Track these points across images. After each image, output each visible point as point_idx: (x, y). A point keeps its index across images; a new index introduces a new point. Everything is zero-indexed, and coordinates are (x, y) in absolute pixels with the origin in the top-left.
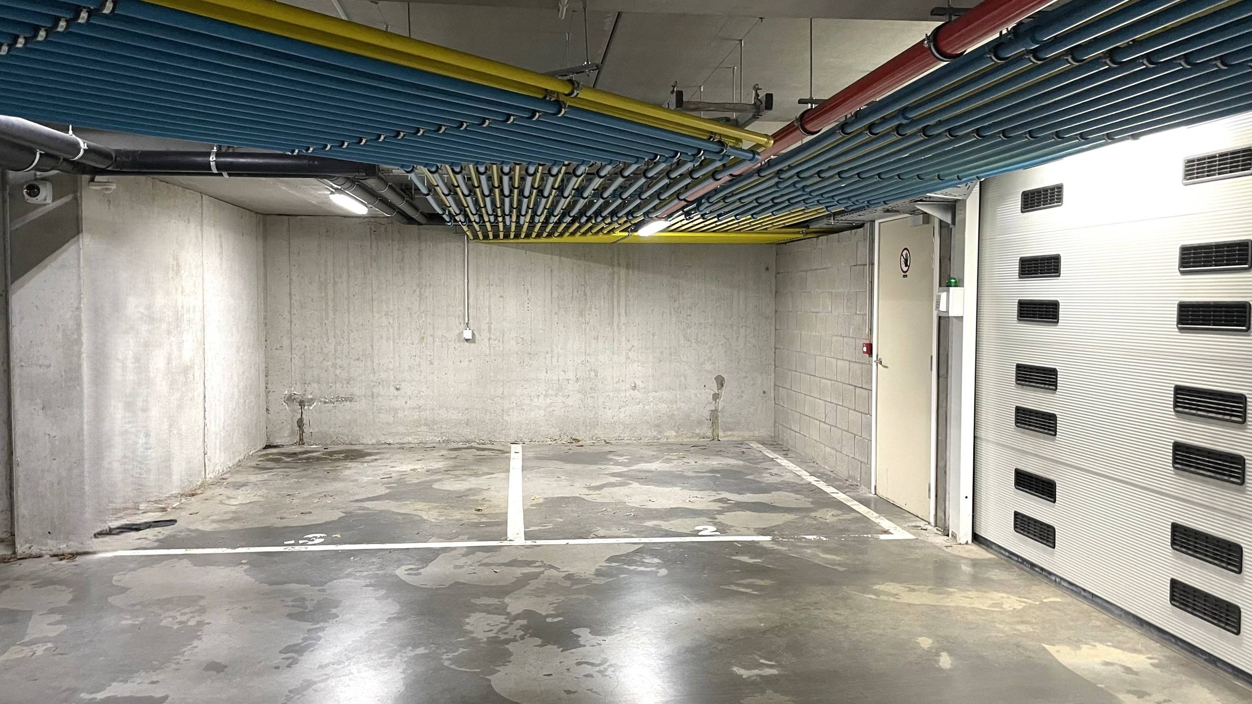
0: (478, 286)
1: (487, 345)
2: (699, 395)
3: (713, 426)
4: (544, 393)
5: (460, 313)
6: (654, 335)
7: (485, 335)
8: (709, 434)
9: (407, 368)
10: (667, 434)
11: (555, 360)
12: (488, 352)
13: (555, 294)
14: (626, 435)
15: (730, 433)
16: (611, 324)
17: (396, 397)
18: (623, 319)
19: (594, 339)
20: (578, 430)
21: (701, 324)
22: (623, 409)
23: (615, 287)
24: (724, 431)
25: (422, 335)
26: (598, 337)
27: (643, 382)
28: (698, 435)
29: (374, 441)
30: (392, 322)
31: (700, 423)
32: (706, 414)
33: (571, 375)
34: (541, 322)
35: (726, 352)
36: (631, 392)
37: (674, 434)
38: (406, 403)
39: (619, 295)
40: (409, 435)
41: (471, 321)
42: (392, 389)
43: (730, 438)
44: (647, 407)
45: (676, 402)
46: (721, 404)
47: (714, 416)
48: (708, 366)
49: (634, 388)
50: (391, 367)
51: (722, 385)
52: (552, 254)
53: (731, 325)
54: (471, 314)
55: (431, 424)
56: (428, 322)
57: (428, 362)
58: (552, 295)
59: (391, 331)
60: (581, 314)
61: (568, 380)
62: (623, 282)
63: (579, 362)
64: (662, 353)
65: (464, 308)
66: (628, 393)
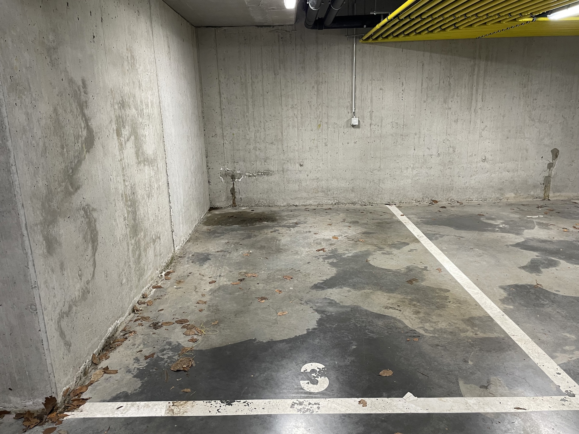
0: (363, 80)
1: (369, 129)
2: (536, 164)
3: (545, 189)
4: (412, 166)
5: (349, 105)
6: (504, 116)
7: (367, 121)
8: (542, 195)
9: (308, 148)
10: (508, 195)
11: (422, 139)
12: (369, 135)
13: (425, 85)
14: (474, 197)
15: (559, 194)
16: (469, 109)
17: (300, 171)
18: (480, 104)
19: (455, 121)
20: (437, 194)
21: (544, 106)
22: (474, 177)
23: (475, 77)
24: (554, 193)
25: (319, 123)
26: (457, 120)
27: (491, 155)
28: (533, 196)
29: (285, 204)
30: (296, 113)
31: (535, 187)
32: (541, 179)
33: (434, 152)
34: (412, 109)
35: (562, 129)
36: (482, 164)
37: (513, 195)
38: (308, 175)
39: (478, 84)
40: (310, 199)
41: (357, 110)
42: (298, 165)
43: (558, 198)
44: (493, 175)
45: (517, 171)
46: (554, 171)
47: (547, 180)
48: (547, 141)
49: (484, 160)
50: (296, 148)
51: (557, 157)
52: (424, 51)
53: (570, 106)
54: (357, 105)
55: (326, 191)
56: (324, 112)
57: (324, 144)
58: (422, 86)
59: (296, 120)
60: (445, 102)
61: (431, 155)
62: (482, 72)
63: (442, 140)
64: (510, 131)
65: (352, 100)
66: (479, 165)
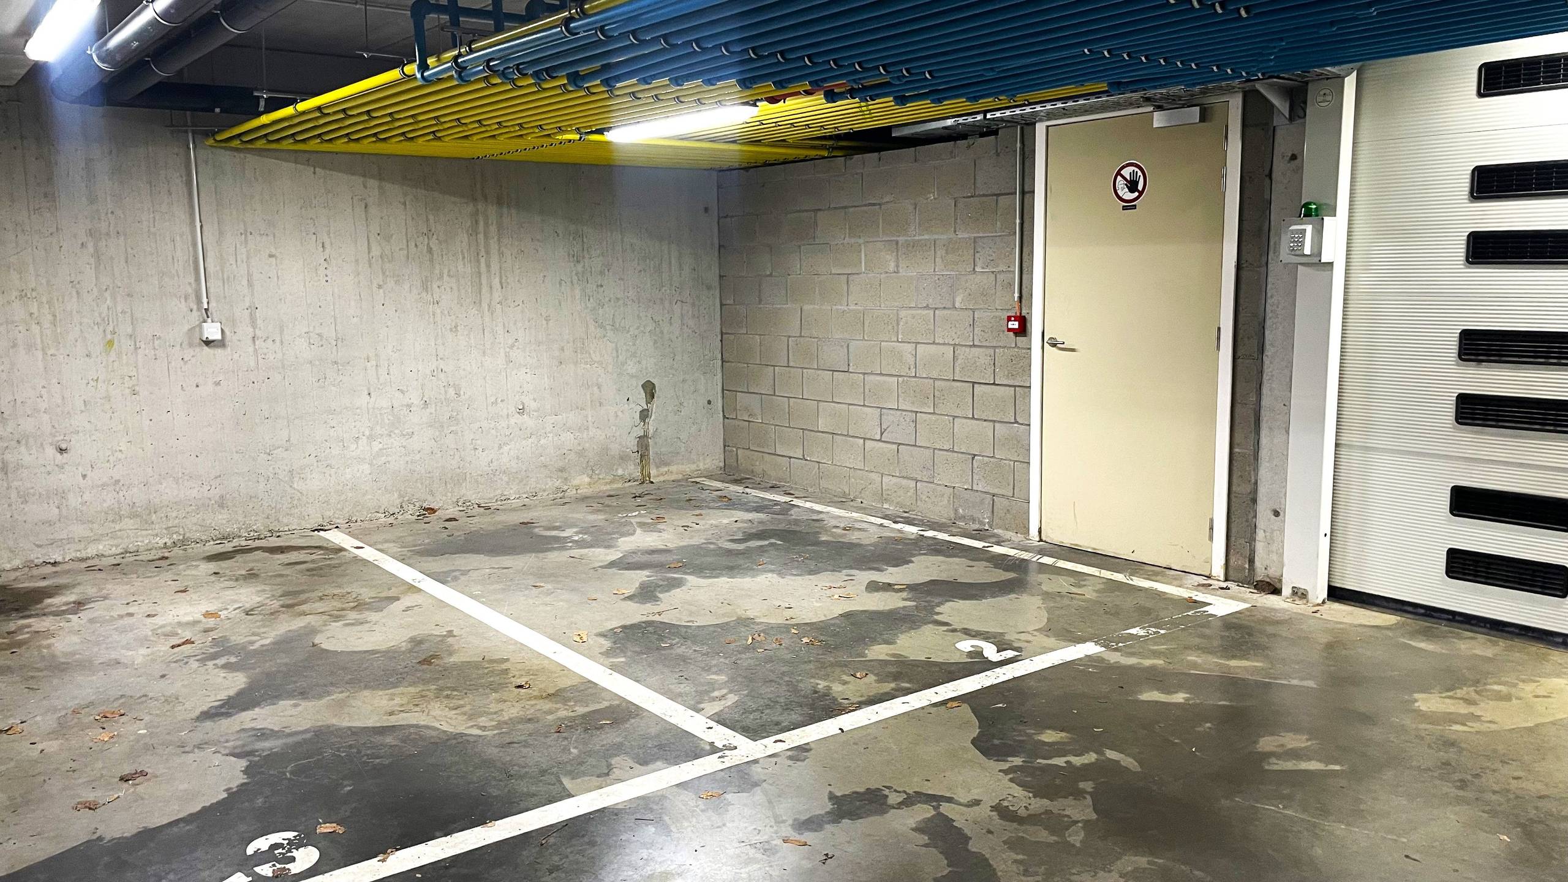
0: (221, 233)
1: (251, 349)
2: (620, 413)
3: (641, 461)
4: (367, 433)
5: (190, 291)
6: (547, 319)
7: (245, 330)
8: (637, 474)
9: (79, 404)
10: (576, 482)
11: (383, 371)
12: (252, 364)
13: (376, 251)
14: (512, 491)
15: (666, 469)
16: (478, 303)
17: (61, 467)
18: (497, 295)
19: (451, 330)
20: (432, 493)
21: (618, 299)
22: (506, 449)
23: (481, 236)
24: (658, 467)
25: (109, 337)
26: (456, 327)
27: (535, 400)
28: (622, 477)
29: (17, 562)
30: (34, 310)
31: (623, 458)
32: (632, 443)
33: (416, 400)
34: (353, 303)
35: (655, 342)
36: (516, 419)
37: (587, 480)
38: (84, 476)
39: (488, 253)
40: (97, 540)
41: (213, 304)
42: (51, 451)
43: (666, 478)
44: (542, 442)
45: (587, 429)
46: (652, 424)
47: (643, 442)
48: (631, 368)
49: (522, 411)
50: (43, 406)
51: (653, 397)
52: (364, 176)
53: (662, 299)
54: (212, 290)
55: (144, 515)
56: (119, 309)
57: (127, 391)
58: (369, 252)
59: (35, 329)
60: (425, 287)
61: (409, 406)
62: (493, 229)
63: (428, 372)
64: (562, 349)
65: (197, 279)
66: (512, 421)
